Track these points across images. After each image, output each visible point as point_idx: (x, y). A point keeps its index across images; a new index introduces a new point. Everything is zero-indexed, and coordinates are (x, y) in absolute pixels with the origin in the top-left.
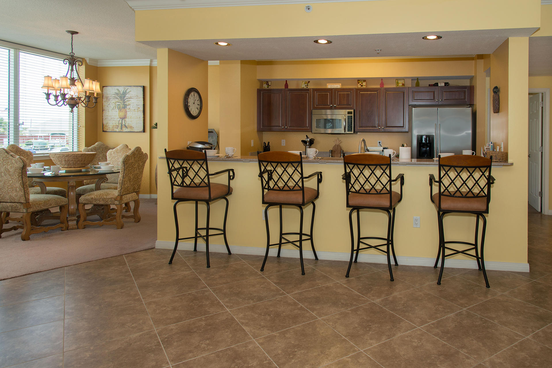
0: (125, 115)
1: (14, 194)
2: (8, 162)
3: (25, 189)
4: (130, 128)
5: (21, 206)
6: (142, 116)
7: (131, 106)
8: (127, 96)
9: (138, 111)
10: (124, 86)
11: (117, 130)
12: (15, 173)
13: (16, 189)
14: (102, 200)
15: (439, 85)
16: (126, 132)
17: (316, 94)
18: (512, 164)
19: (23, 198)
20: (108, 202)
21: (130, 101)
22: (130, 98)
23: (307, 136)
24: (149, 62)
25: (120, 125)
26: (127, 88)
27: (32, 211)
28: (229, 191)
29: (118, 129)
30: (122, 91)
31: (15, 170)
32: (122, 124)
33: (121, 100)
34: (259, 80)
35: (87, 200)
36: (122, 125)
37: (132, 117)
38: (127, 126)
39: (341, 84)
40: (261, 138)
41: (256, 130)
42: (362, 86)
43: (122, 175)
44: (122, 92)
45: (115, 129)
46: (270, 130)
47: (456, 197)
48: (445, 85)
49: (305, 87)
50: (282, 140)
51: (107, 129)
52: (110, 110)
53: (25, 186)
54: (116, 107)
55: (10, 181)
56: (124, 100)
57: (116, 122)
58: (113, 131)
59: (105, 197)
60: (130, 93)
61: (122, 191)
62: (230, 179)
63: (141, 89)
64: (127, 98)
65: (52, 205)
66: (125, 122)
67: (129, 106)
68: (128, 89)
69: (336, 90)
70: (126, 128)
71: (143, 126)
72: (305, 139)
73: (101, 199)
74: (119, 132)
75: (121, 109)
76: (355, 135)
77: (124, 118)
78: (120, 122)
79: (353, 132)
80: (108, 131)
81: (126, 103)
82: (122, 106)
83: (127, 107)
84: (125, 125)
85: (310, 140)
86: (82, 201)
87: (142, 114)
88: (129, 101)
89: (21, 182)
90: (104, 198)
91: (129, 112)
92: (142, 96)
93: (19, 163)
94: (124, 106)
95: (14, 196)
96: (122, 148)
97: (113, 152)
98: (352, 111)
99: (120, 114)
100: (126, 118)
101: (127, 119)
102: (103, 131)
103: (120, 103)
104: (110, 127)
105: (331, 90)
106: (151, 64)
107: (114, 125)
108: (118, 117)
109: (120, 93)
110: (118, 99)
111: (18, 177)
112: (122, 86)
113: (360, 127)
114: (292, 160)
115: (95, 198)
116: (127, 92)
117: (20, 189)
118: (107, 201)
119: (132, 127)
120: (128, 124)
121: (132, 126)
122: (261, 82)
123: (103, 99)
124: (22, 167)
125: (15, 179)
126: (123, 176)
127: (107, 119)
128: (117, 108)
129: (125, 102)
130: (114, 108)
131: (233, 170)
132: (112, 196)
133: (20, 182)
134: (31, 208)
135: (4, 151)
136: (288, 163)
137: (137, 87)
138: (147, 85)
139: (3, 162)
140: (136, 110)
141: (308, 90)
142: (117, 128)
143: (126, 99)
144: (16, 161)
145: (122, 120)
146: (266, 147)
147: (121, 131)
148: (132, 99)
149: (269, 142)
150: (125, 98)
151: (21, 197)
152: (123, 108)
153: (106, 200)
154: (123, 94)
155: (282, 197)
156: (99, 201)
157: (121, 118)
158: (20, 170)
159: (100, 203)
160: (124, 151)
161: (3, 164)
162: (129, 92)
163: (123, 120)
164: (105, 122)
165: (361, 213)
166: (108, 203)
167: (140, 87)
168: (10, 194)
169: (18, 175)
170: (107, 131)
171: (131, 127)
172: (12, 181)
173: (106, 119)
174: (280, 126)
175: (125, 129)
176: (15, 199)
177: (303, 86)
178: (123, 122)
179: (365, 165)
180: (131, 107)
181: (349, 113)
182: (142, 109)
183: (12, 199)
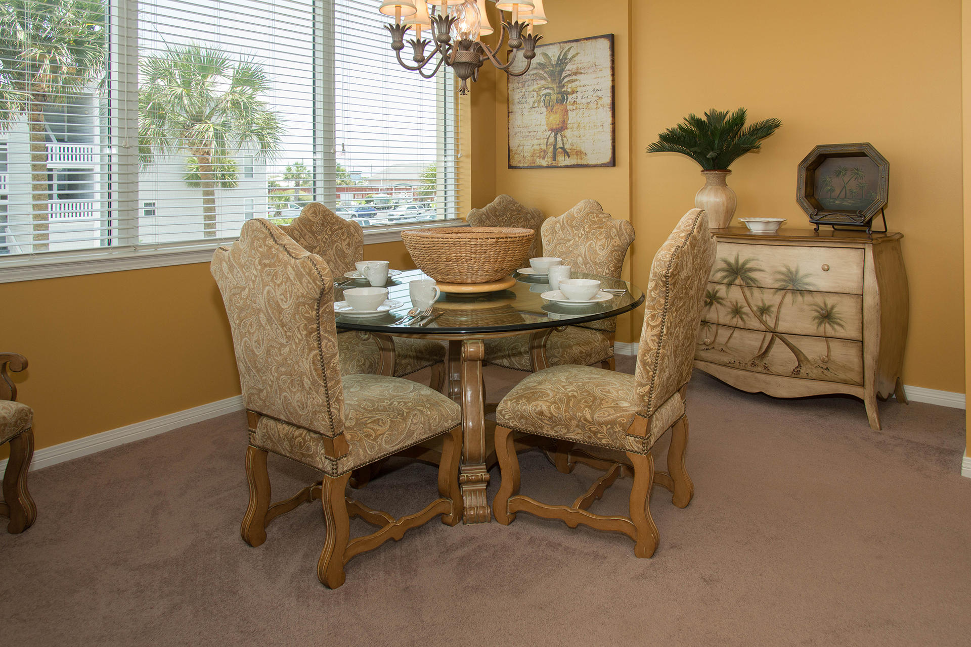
0: (564, 121)
1: (296, 397)
2: (276, 272)
3: (329, 385)
4: (577, 155)
5: (317, 445)
6: (610, 120)
7: (579, 95)
8: (567, 68)
9: (597, 108)
10: (559, 43)
11: (544, 163)
12: (295, 319)
13: (302, 381)
14: (577, 426)
16: (567, 167)
19: (323, 420)
20: (599, 435)
21: (577, 80)
22: (576, 74)
25: (551, 150)
26: (567, 46)
27: (352, 465)
29: (546, 159)
30: (554, 56)
31: (298, 305)
32: (555, 145)
33: (553, 81)
35: (522, 417)
36: (555, 149)
37: (582, 125)
38: (568, 151)
43: (656, 331)
44: (554, 60)
45: (538, 160)
51: (520, 162)
52: (526, 113)
53: (328, 372)
54: (539, 102)
55: (282, 345)
56: (560, 80)
57: (541, 141)
58: (533, 165)
59: (589, 417)
60: (575, 59)
61: (653, 396)
63: (606, 44)
64: (569, 75)
65: (415, 435)
66: (562, 140)
67: (574, 95)
68: (569, 49)
70: (567, 157)
71: (611, 147)
73: (574, 422)
74: (548, 167)
75: (553, 106)
77: (559, 129)
78: (551, 140)
80: (521, 165)
81: (565, 89)
82: (554, 97)
83: (567, 99)
84: (563, 148)
86: (507, 417)
87: (610, 114)
88: (573, 81)
89: (316, 355)
90: (586, 420)
91: (574, 113)
92: (609, 64)
93: (309, 282)
94: (560, 96)
95: (295, 404)
96: (588, 214)
97: (558, 225)
99: (551, 118)
100: (567, 128)
101: (568, 133)
102: (510, 167)
103: (548, 91)
104: (526, 154)
107: (534, 150)
108: (545, 127)
109: (550, 62)
110: (544, 79)
111: (306, 336)
112: (555, 43)
115: (550, 413)
116: (569, 56)
117: (314, 383)
118: (595, 433)
119: (581, 152)
120: (572, 144)
121: (582, 150)
123: (509, 85)
124: (317, 296)
125: (297, 341)
126: (660, 336)
127: (518, 134)
128: (542, 104)
129: (563, 86)
130: (536, 105)
132: (613, 415)
133: (311, 355)
134: (350, 454)
135: (264, 230)
137: (594, 40)
138: (621, 32)
139: (261, 271)
140: (593, 106)
142: (544, 158)
143: (566, 76)
144: (299, 270)
145: (556, 134)
147: (554, 164)
148: (582, 75)
150: (564, 75)
151: (315, 413)
152: (557, 102)
153: (593, 429)
154: (557, 65)
156: (567, 427)
157: (552, 130)
158: (312, 308)
159: (568, 436)
160: (594, 223)
161: (263, 280)
162: (574, 57)
163: (559, 135)
164: (514, 143)
166: (600, 439)
167: (603, 39)
168: (285, 394)
169: (306, 327)
170: (519, 165)
171: (579, 153)
172: (287, 349)
173: (515, 134)
175: (562, 160)
176: (301, 415)
178: (559, 139)
180: (579, 97)
182: (608, 100)
183: (291, 413)
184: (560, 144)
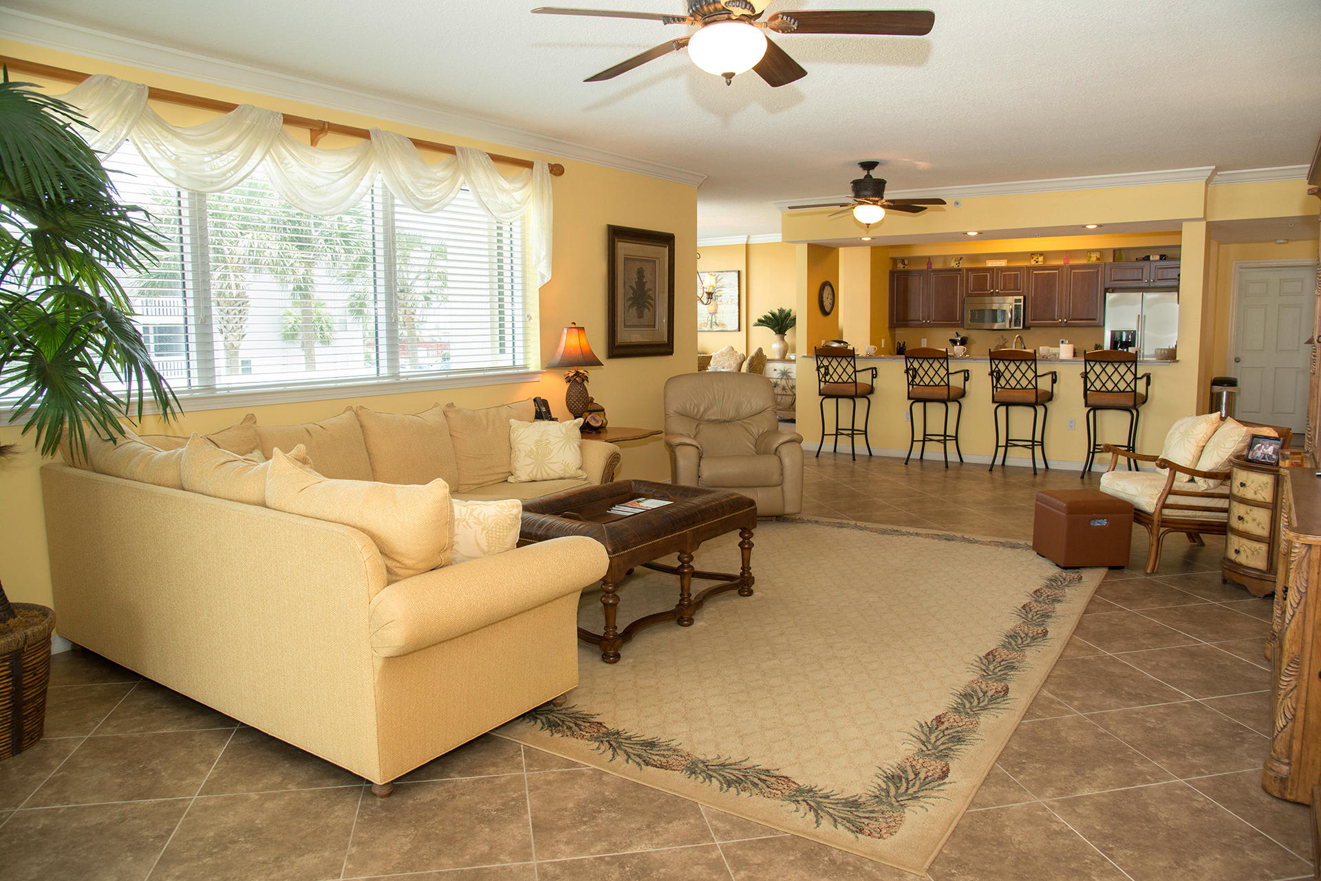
0: (716, 309)
6: (737, 310)
7: (723, 297)
8: (717, 284)
9: (732, 304)
10: (714, 272)
11: (706, 329)
15: (1151, 258)
16: (717, 331)
17: (971, 276)
18: (1178, 361)
22: (721, 287)
23: (957, 333)
24: (746, 239)
28: (871, 390)
29: (708, 328)
32: (712, 321)
34: (892, 259)
36: (711, 323)
37: (724, 312)
38: (718, 323)
39: (1006, 261)
40: (893, 337)
41: (887, 326)
42: (1037, 262)
45: (703, 327)
46: (906, 326)
47: (1102, 392)
48: (1161, 259)
49: (956, 266)
50: (922, 340)
56: (714, 290)
57: (707, 319)
58: (704, 331)
60: (722, 280)
62: (873, 377)
63: (736, 275)
64: (719, 288)
66: (715, 318)
67: (721, 300)
68: (719, 275)
69: (999, 269)
70: (717, 326)
71: (738, 322)
72: (954, 337)
74: (708, 331)
75: (711, 302)
76: (1024, 331)
77: (714, 313)
78: (710, 318)
79: (1021, 328)
83: (718, 299)
84: (715, 322)
85: (962, 339)
87: (737, 307)
88: (720, 291)
91: (720, 306)
92: (737, 284)
98: (1022, 298)
99: (710, 308)
100: (717, 313)
101: (717, 315)
105: (991, 269)
106: (747, 241)
107: (704, 324)
108: (706, 312)
113: (1032, 320)
114: (937, 356)
116: (719, 279)
120: (720, 320)
121: (725, 324)
122: (894, 260)
129: (716, 293)
131: (875, 368)
136: (935, 358)
137: (730, 272)
138: (743, 270)
140: (729, 303)
141: (960, 270)
145: (712, 316)
146: (900, 348)
147: (712, 330)
148: (725, 288)
149: (905, 343)
150: (716, 287)
155: (927, 392)
157: (710, 313)
165: (1009, 408)
167: (734, 272)
171: (723, 325)
174: (920, 321)
175: (715, 328)
177: (953, 265)
179: (1022, 361)
181: (1016, 301)
182: (737, 301)
184: (714, 320)
